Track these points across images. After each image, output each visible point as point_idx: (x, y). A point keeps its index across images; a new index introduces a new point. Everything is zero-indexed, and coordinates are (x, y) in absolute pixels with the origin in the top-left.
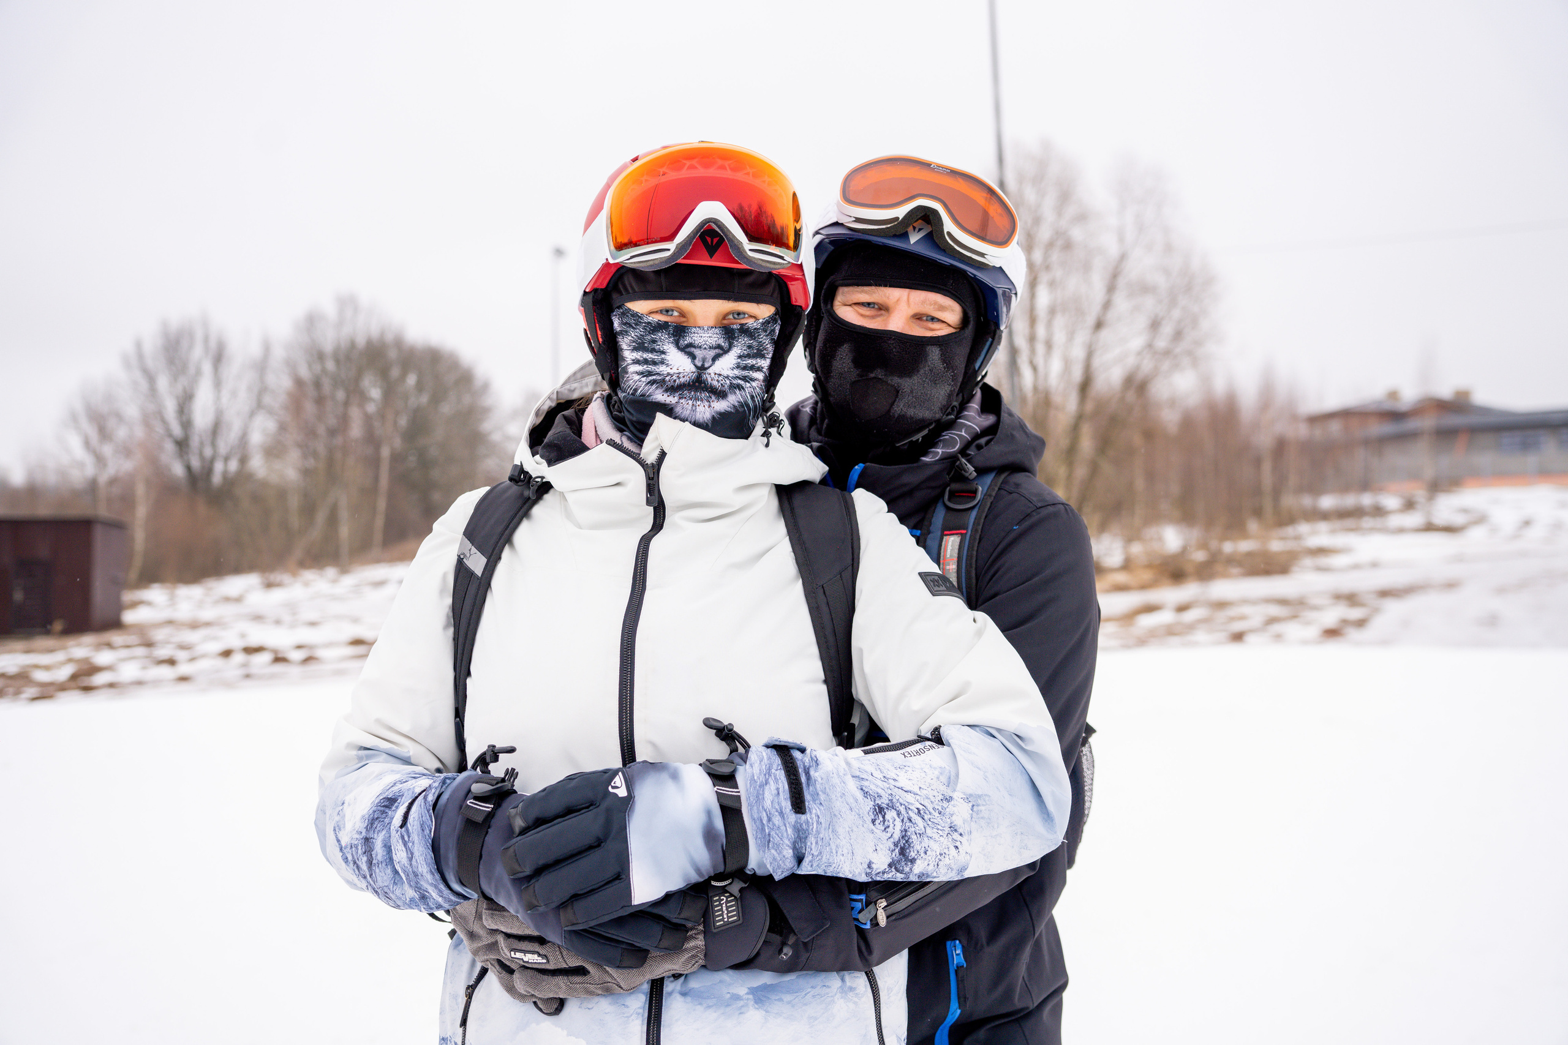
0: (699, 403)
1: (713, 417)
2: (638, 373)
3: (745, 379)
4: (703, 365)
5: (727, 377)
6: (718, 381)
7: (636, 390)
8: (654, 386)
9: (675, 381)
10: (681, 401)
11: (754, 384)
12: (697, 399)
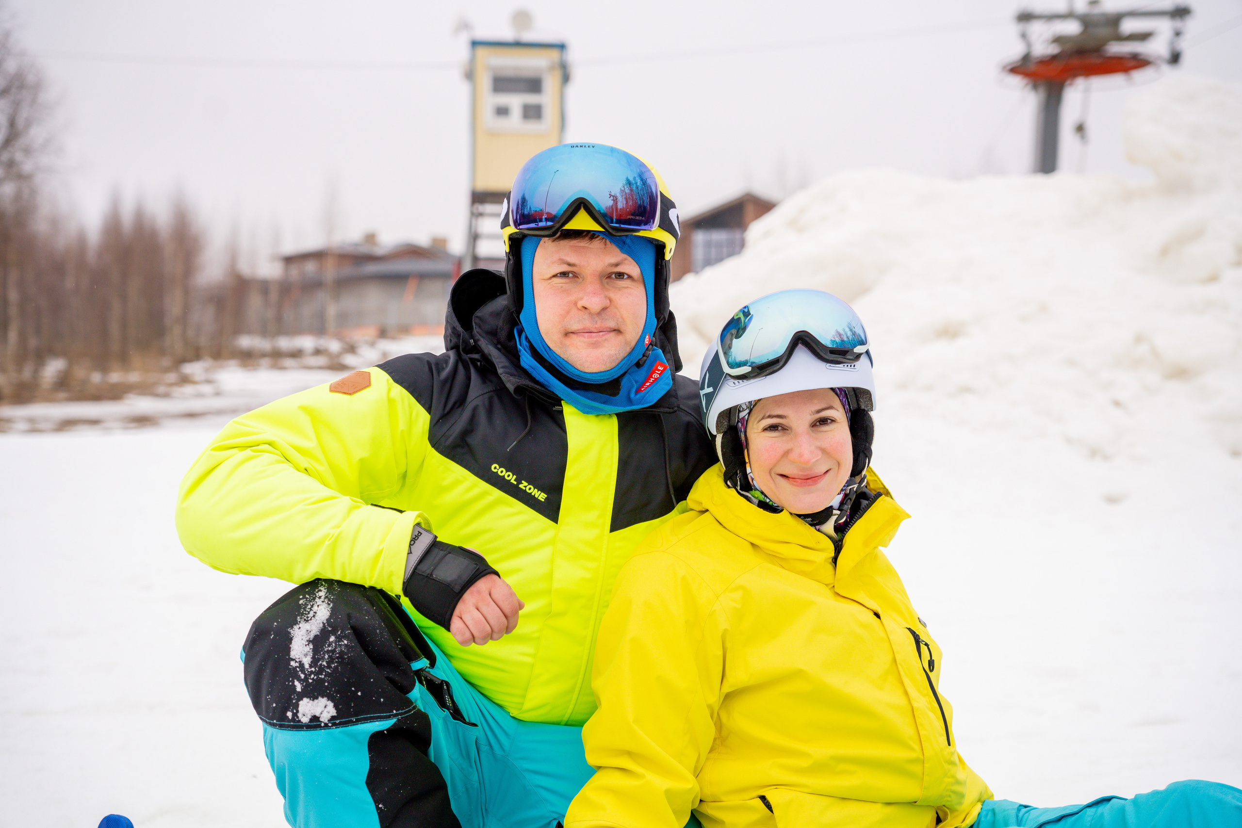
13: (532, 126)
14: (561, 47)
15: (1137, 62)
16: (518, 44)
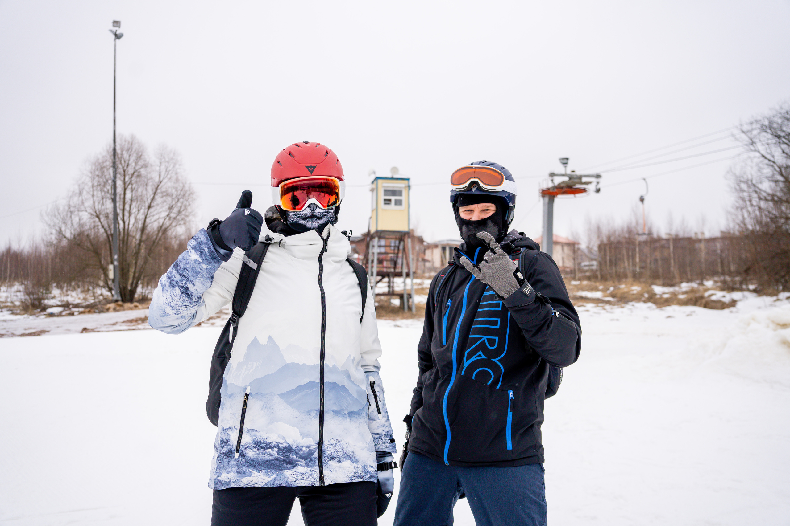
0: (313, 222)
1: (319, 226)
2: (293, 215)
3: (327, 212)
4: (313, 209)
5: (322, 213)
6: (319, 214)
7: (293, 220)
8: (299, 218)
9: (305, 216)
10: (308, 222)
11: (330, 214)
12: (313, 221)
13: (398, 207)
14: (408, 179)
15: (584, 190)
16: (392, 178)
